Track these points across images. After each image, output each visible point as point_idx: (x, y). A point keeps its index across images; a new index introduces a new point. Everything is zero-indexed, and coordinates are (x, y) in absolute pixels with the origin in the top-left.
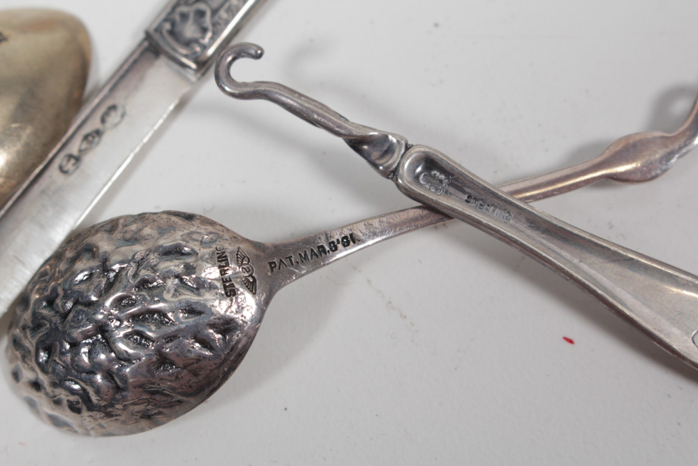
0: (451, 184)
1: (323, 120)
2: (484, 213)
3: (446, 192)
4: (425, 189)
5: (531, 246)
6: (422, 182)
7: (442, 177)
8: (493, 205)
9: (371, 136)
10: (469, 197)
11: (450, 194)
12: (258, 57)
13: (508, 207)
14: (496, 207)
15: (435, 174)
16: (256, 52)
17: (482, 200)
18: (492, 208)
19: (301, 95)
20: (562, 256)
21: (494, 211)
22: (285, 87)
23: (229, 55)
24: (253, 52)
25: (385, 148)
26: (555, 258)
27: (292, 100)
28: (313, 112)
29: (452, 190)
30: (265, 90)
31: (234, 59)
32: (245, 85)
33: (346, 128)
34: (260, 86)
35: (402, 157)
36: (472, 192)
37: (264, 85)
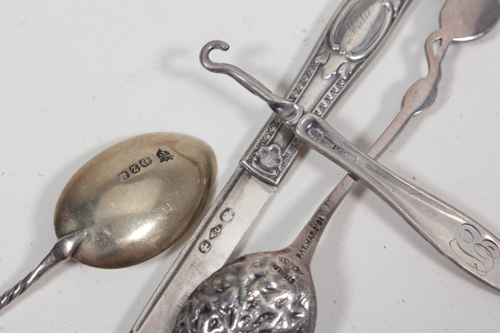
0: (325, 137)
1: (258, 90)
2: (342, 157)
3: (323, 141)
4: (311, 138)
5: (366, 179)
6: (309, 134)
7: (322, 133)
8: (348, 153)
9: (284, 103)
10: (335, 146)
11: (325, 142)
12: (226, 49)
13: (357, 155)
14: (349, 154)
15: (318, 130)
16: (225, 46)
17: (342, 149)
18: (347, 154)
19: (247, 75)
20: (383, 186)
21: (348, 156)
22: (239, 69)
23: (209, 46)
24: (223, 47)
25: (291, 112)
26: (379, 187)
27: (242, 77)
28: (253, 85)
29: (326, 140)
30: (227, 69)
31: (212, 49)
32: (217, 64)
33: (271, 97)
34: (225, 66)
35: (300, 118)
36: (338, 144)
37: (227, 66)
